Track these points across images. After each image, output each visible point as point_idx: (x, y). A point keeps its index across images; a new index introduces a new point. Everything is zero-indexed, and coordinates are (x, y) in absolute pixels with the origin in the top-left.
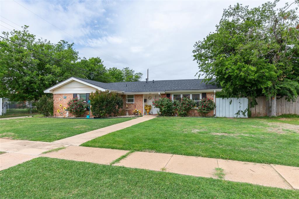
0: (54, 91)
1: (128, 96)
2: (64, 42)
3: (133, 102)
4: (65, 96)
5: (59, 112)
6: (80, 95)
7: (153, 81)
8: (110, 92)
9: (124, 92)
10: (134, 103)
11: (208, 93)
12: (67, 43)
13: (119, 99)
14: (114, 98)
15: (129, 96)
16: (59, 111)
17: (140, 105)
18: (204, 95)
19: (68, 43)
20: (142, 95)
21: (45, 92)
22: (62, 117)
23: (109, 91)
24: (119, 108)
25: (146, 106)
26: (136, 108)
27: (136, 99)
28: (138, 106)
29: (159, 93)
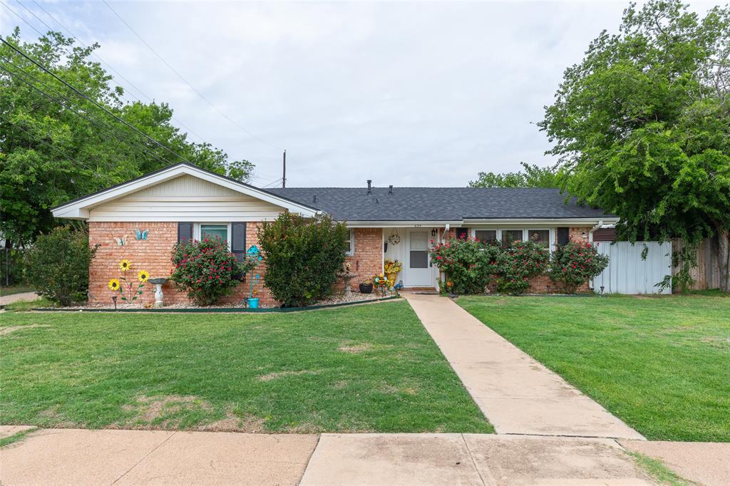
0: (91, 212)
2: (60, 40)
3: (349, 250)
4: (143, 230)
5: (117, 287)
6: (202, 226)
7: (391, 187)
10: (352, 253)
11: (573, 229)
12: (71, 42)
16: (114, 285)
17: (372, 261)
18: (563, 233)
19: (75, 45)
20: (378, 232)
21: (58, 213)
22: (137, 306)
25: (388, 263)
26: (359, 270)
27: (359, 243)
28: (366, 263)
29: (448, 227)
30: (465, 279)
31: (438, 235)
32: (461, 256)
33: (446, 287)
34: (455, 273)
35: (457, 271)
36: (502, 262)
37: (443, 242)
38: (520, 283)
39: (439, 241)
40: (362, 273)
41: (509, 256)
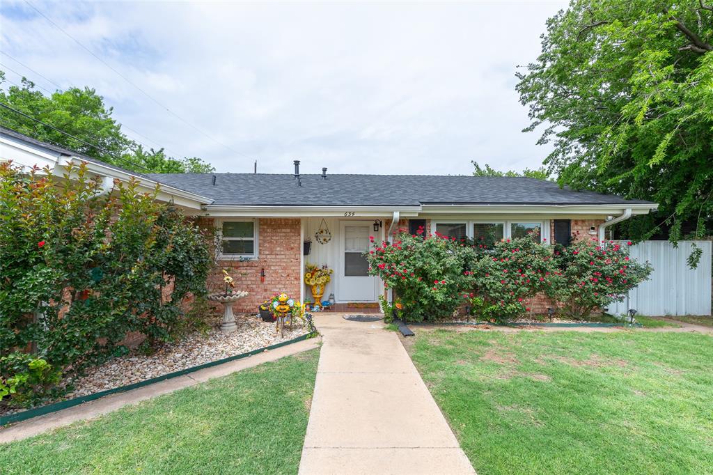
1: (226, 224)
3: (251, 252)
8: (108, 184)
9: (208, 201)
10: (255, 256)
11: (576, 222)
13: (185, 244)
14: (145, 236)
15: (232, 226)
17: (284, 269)
18: (562, 228)
20: (294, 224)
23: (98, 178)
24: (179, 295)
25: (311, 271)
26: (266, 283)
27: (265, 242)
28: (276, 272)
29: (396, 216)
30: (425, 302)
31: (383, 230)
32: (419, 264)
33: (394, 312)
34: (409, 291)
35: (412, 288)
36: (483, 272)
37: (390, 240)
38: (513, 306)
39: (383, 239)
40: (269, 286)
41: (492, 263)
